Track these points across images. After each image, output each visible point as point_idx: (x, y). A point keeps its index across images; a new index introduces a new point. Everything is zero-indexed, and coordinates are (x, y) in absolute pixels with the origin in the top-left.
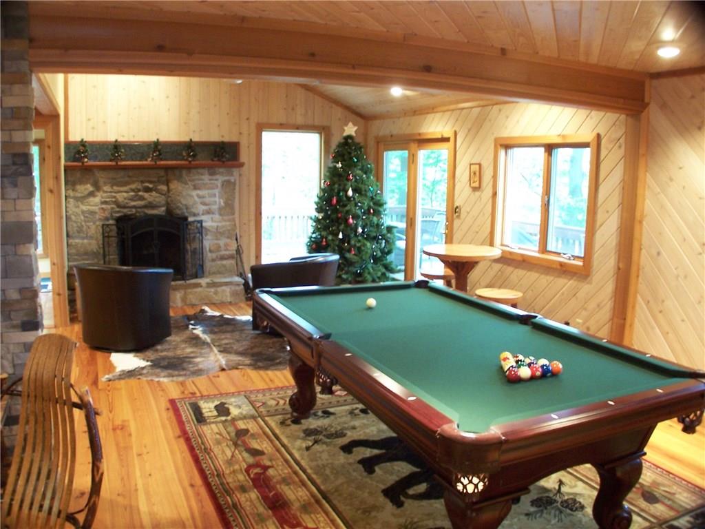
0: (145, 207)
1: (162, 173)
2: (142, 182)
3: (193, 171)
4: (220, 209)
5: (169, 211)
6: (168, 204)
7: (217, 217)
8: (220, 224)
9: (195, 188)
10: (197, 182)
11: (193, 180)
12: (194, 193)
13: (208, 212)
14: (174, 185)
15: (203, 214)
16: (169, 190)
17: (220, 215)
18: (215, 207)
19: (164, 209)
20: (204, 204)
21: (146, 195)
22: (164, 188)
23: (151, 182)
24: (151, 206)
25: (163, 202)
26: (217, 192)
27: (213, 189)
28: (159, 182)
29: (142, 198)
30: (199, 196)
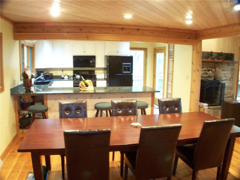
0: (208, 77)
1: (214, 64)
2: (207, 67)
3: (223, 64)
4: (229, 79)
5: (215, 79)
6: (215, 76)
7: (228, 82)
8: (229, 84)
9: (223, 71)
10: (224, 68)
11: (223, 68)
12: (223, 72)
13: (226, 80)
14: (217, 69)
15: (225, 81)
16: (215, 71)
17: (229, 81)
18: (228, 78)
19: (213, 78)
20: (225, 77)
21: (208, 72)
22: (213, 70)
23: (210, 68)
24: (209, 77)
25: (213, 76)
26: (229, 72)
27: (228, 71)
28: (212, 68)
29: (207, 74)
30: (224, 74)
